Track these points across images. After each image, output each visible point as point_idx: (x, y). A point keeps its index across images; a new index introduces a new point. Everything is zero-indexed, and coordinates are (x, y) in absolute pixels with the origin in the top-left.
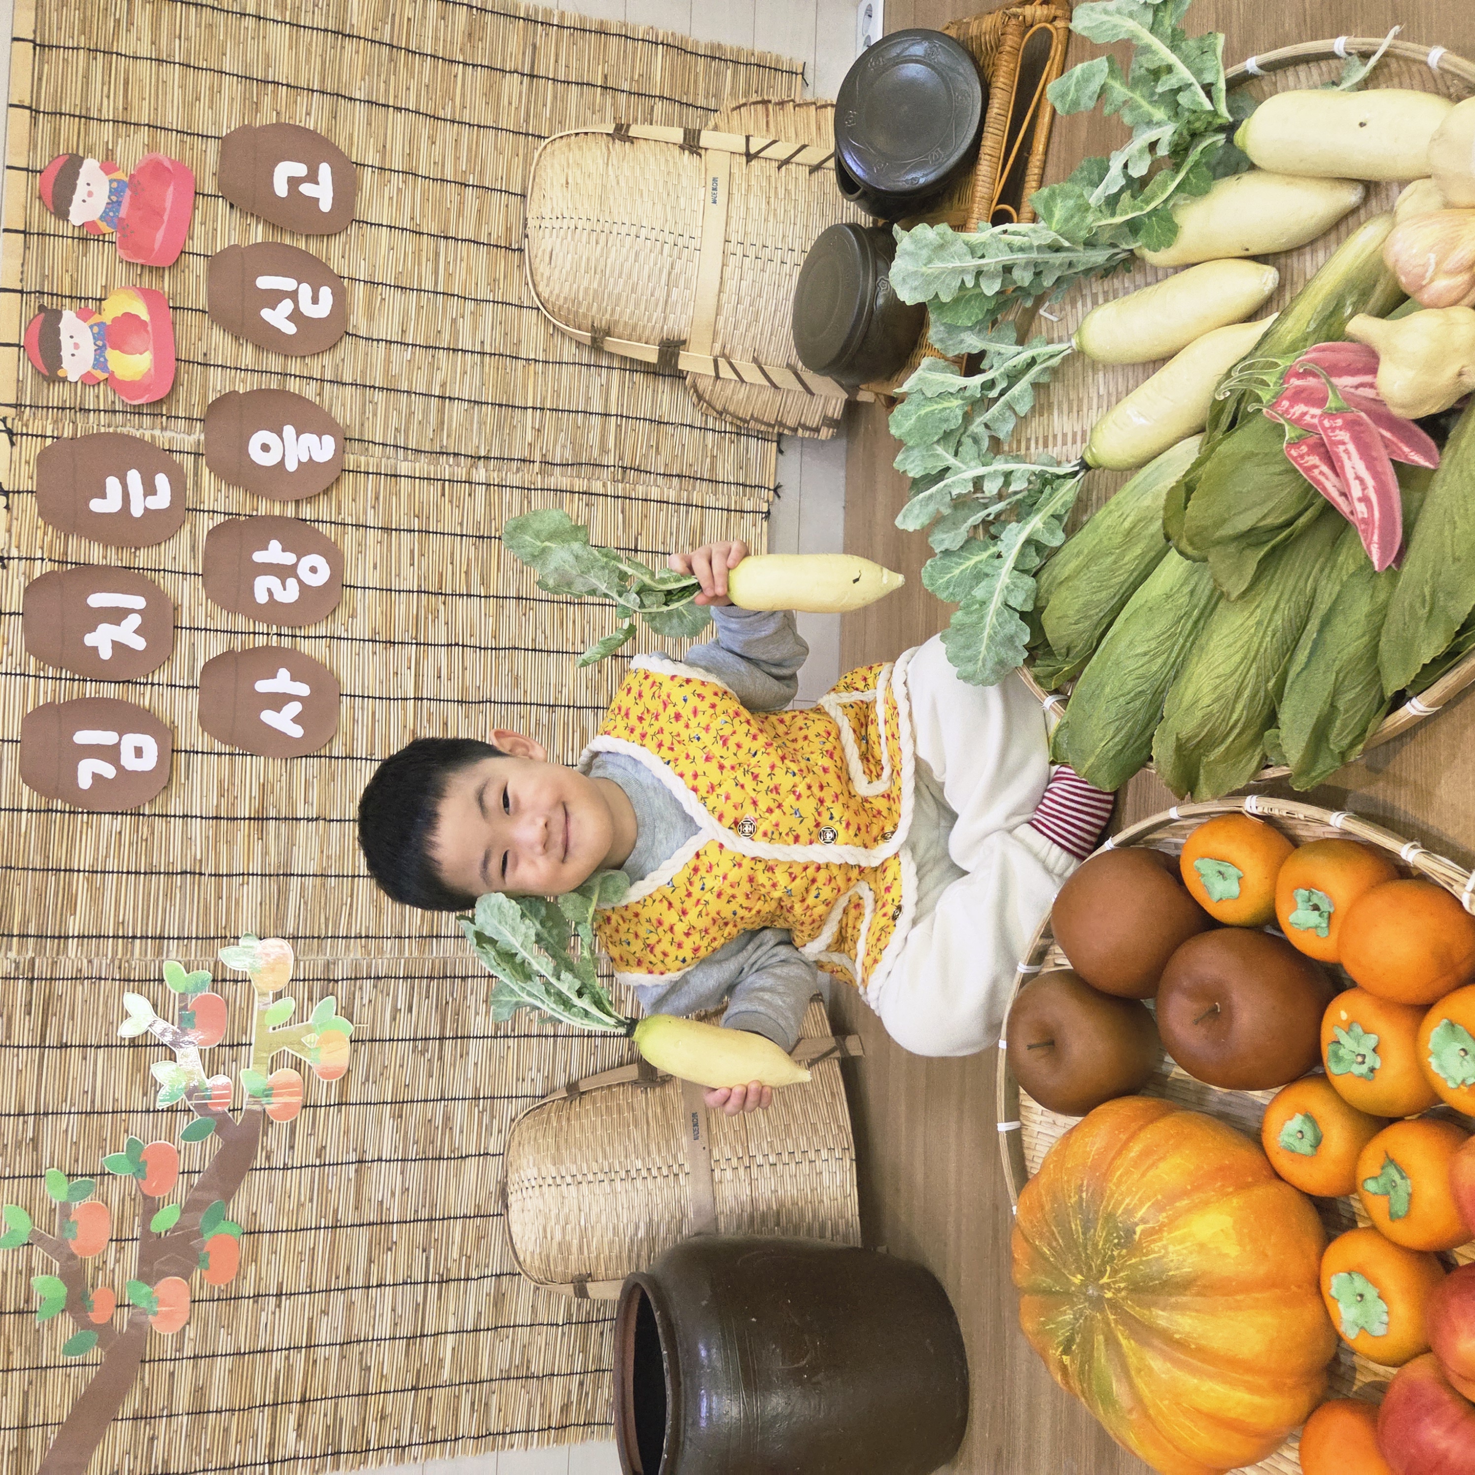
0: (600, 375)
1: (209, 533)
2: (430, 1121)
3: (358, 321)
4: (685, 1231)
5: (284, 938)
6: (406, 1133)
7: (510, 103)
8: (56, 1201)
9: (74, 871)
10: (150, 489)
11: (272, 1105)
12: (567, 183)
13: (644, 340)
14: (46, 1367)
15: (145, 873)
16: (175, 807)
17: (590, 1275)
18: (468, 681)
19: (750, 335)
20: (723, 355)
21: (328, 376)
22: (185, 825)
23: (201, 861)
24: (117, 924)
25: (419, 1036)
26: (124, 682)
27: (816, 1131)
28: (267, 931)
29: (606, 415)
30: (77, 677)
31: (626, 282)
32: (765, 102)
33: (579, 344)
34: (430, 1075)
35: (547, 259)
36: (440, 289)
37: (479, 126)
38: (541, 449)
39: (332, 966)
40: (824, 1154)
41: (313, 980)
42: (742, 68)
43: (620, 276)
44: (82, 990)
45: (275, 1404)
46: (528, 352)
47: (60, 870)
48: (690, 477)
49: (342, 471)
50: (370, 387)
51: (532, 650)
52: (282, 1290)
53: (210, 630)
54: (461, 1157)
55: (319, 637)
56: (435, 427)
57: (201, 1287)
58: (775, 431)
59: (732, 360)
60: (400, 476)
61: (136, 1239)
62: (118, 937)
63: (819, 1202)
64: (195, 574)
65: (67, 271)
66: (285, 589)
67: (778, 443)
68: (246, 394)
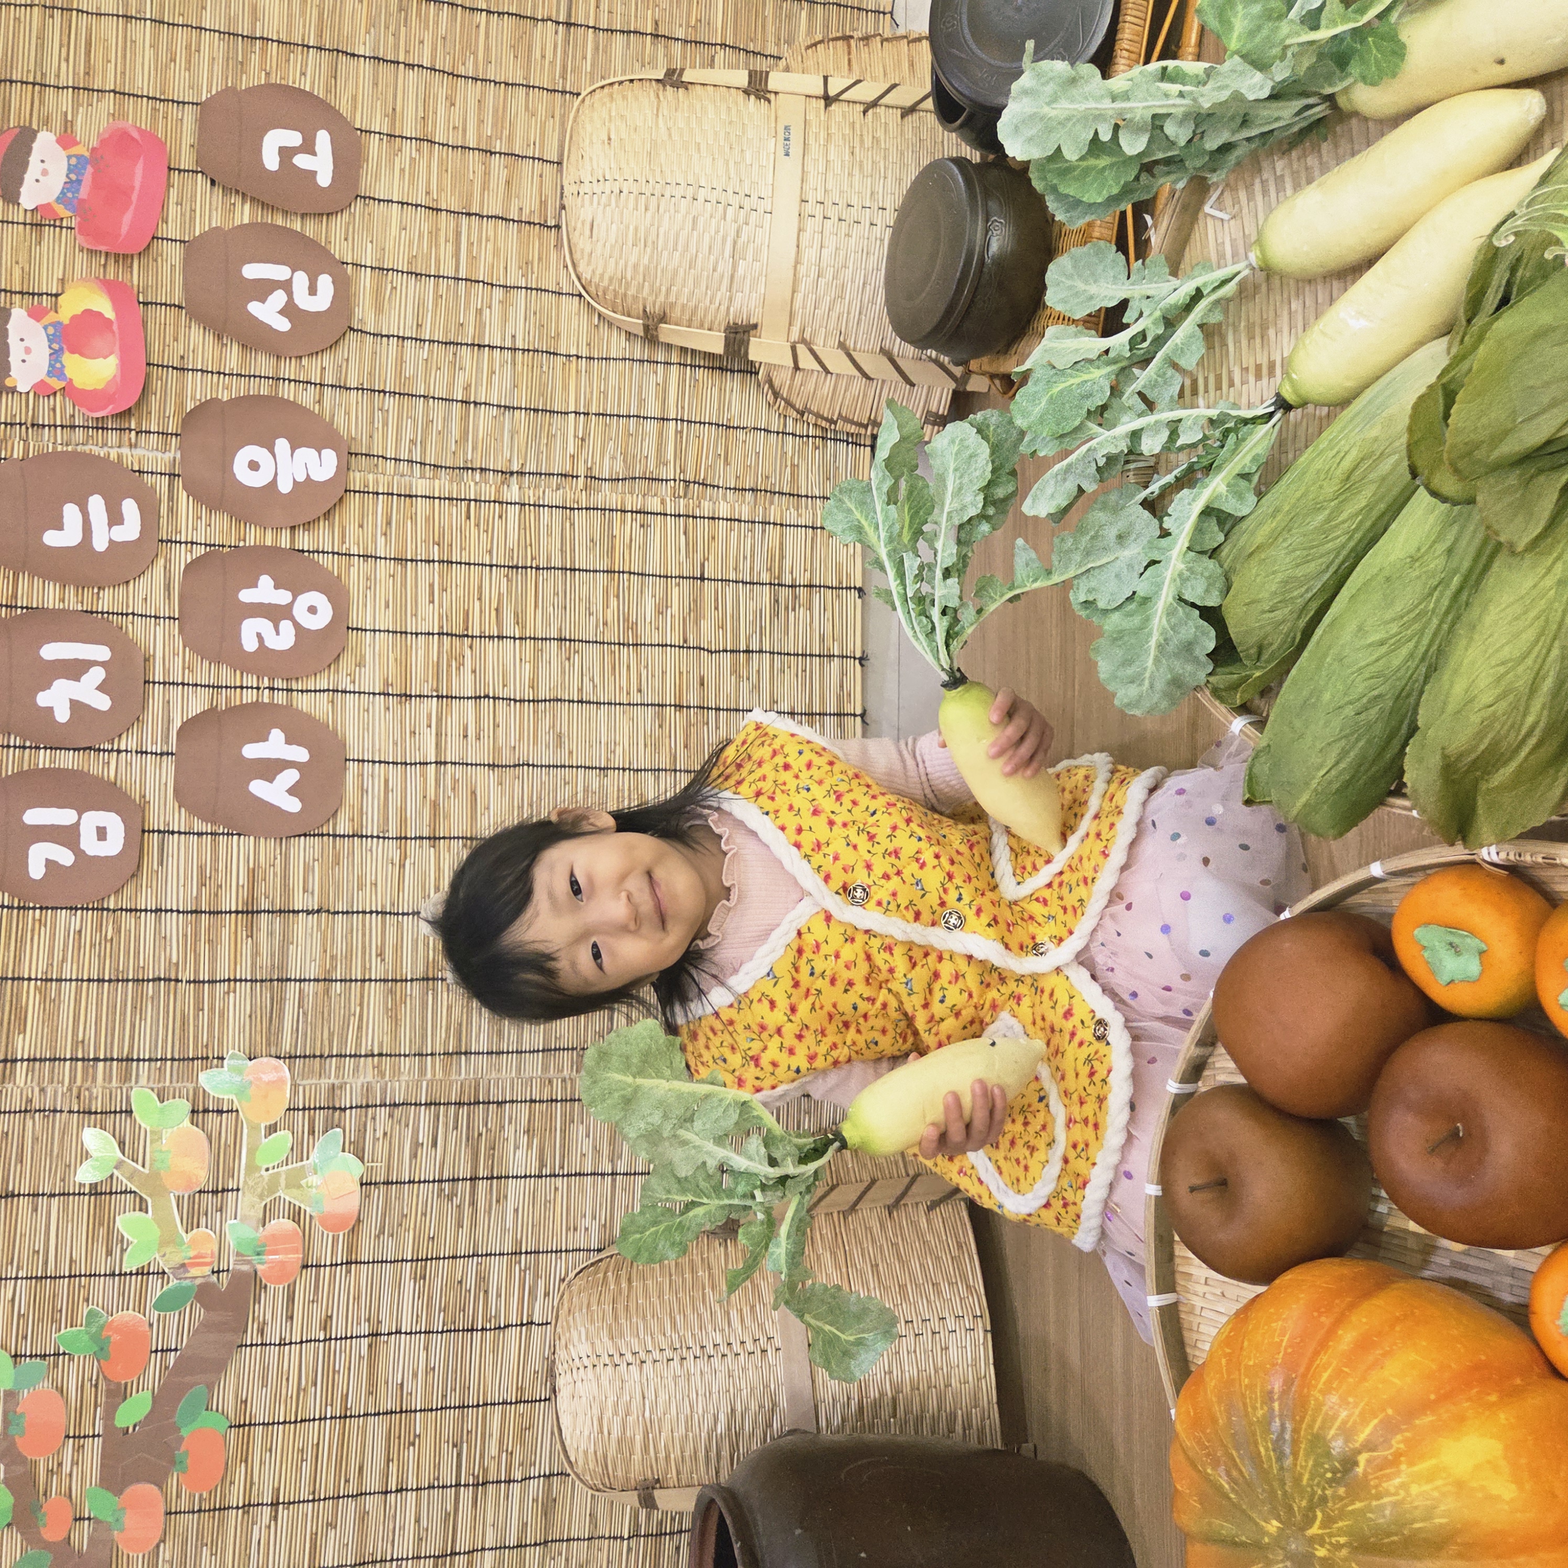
0: (656, 372)
1: (188, 567)
2: (460, 1282)
3: (363, 313)
4: (777, 1427)
5: (279, 1058)
6: (430, 1298)
7: (543, 57)
9: (23, 979)
10: (115, 518)
11: (264, 1265)
12: (609, 139)
13: (706, 326)
15: (110, 981)
16: (147, 900)
17: (658, 1481)
18: (501, 741)
19: (834, 315)
20: (803, 341)
21: (329, 380)
22: (158, 921)
23: (177, 964)
24: (76, 1043)
25: (445, 1177)
26: (84, 749)
27: (939, 1293)
28: (259, 1048)
29: (663, 419)
30: (28, 744)
31: (682, 255)
32: (847, 38)
33: (629, 334)
34: (460, 1225)
35: (588, 232)
36: (462, 274)
37: (507, 84)
38: (586, 462)
39: (338, 1092)
40: (951, 1323)
41: (315, 1109)
42: (819, 8)
43: (675, 249)
44: (33, 1125)
46: (568, 347)
48: (766, 491)
49: (346, 491)
50: (379, 392)
51: (578, 702)
52: (278, 1498)
53: (188, 685)
54: (499, 1328)
55: (320, 691)
56: (458, 438)
57: (178, 1496)
58: (869, 433)
59: (815, 347)
60: (416, 496)
61: (99, 1436)
62: (77, 1060)
63: (946, 1386)
64: (169, 618)
65: (17, 263)
66: (278, 633)
67: (873, 447)
68: (231, 401)
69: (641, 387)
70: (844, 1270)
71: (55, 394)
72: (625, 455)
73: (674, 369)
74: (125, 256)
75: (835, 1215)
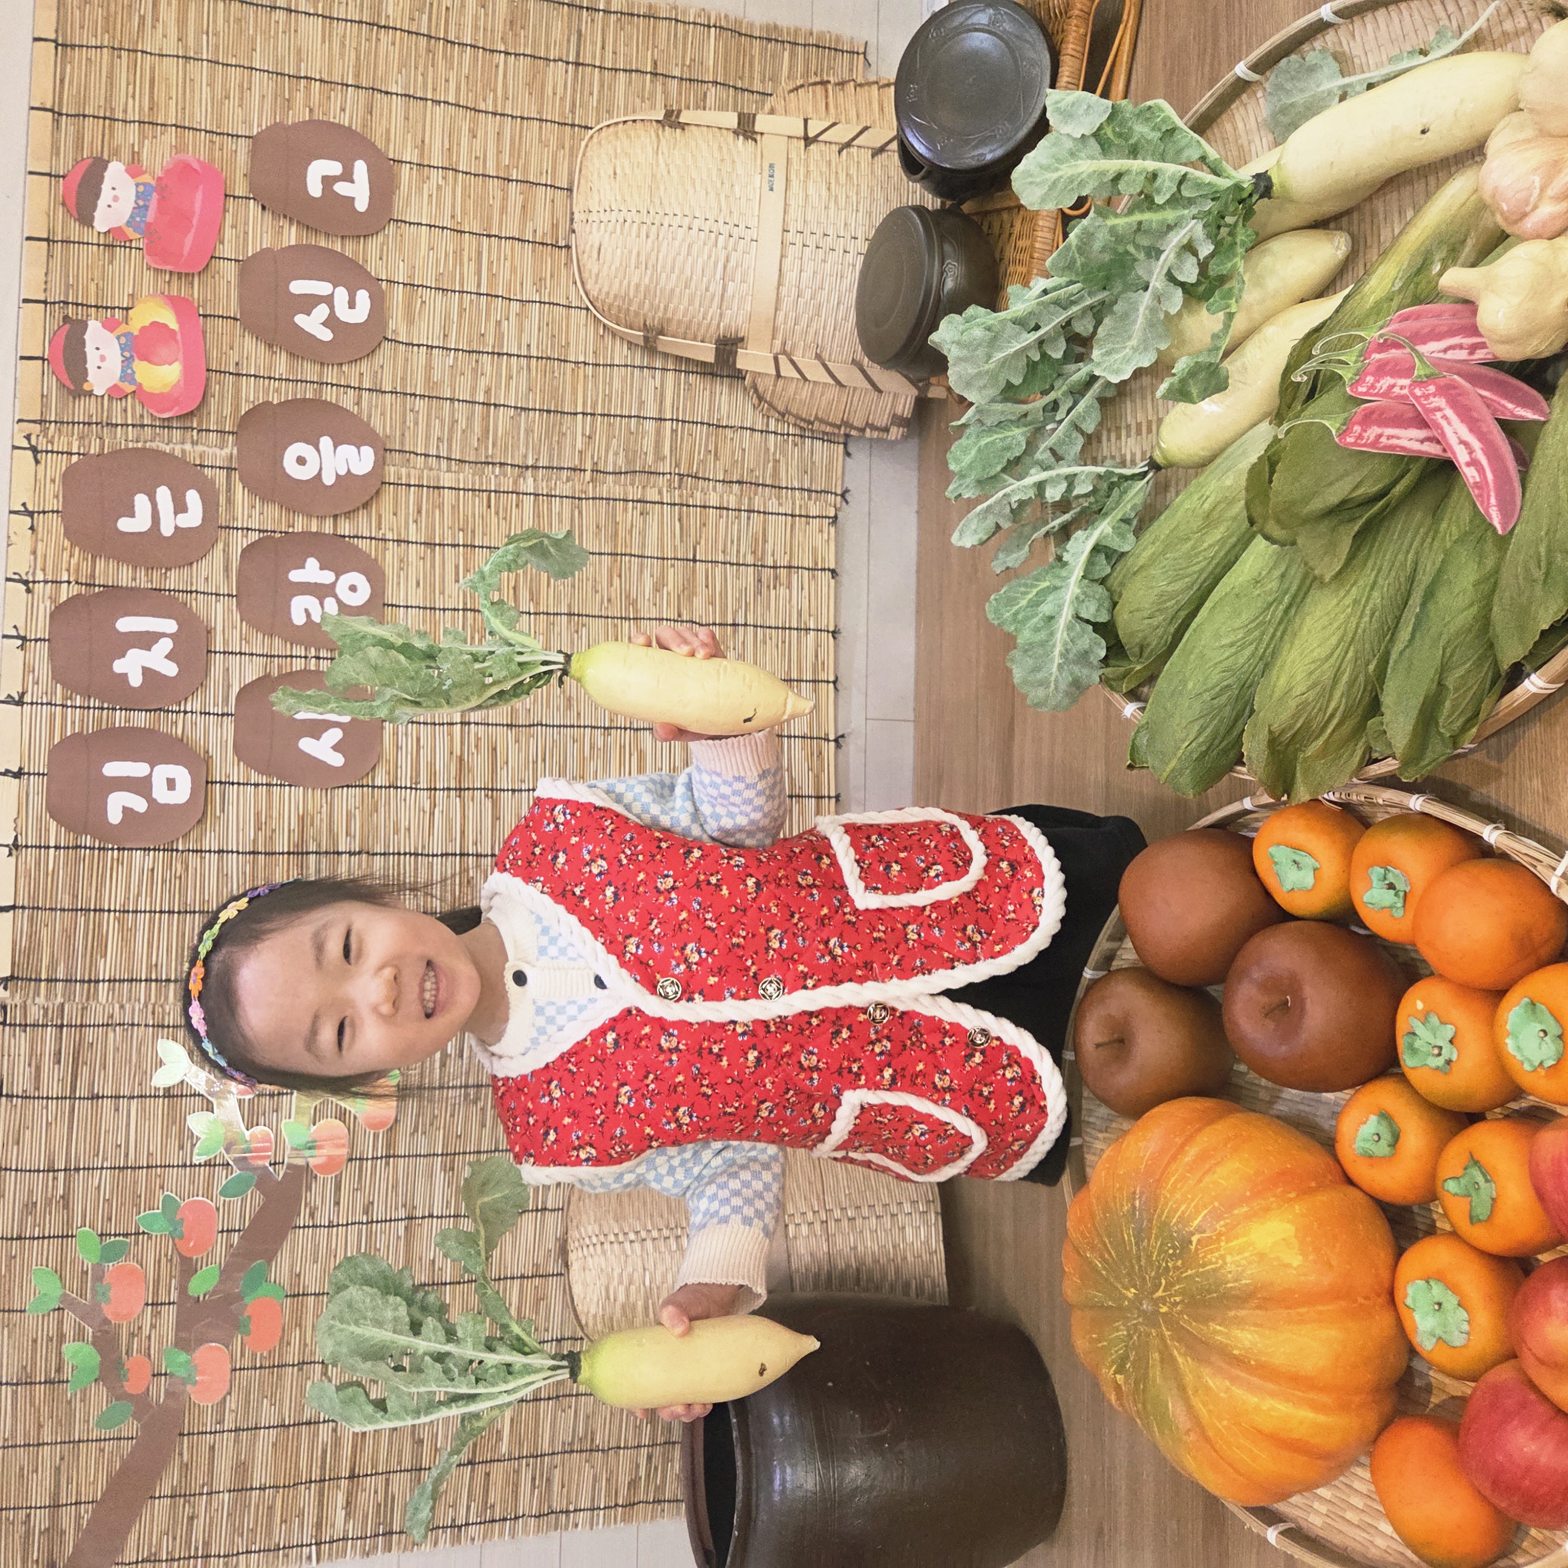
0: (654, 378)
1: (244, 551)
3: (397, 325)
7: (554, 94)
8: (88, 1263)
9: (104, 911)
10: (180, 507)
11: (316, 1159)
12: (615, 174)
13: (699, 338)
14: (79, 1441)
15: (179, 912)
16: (211, 842)
19: (812, 331)
20: (784, 352)
21: (366, 385)
22: (220, 861)
24: (150, 966)
25: (471, 1082)
26: (155, 710)
29: (660, 419)
30: (105, 706)
31: (678, 278)
32: (824, 83)
33: (630, 343)
34: (483, 1125)
35: (595, 255)
36: (483, 290)
37: (522, 118)
38: (592, 456)
40: (904, 1207)
42: (800, 49)
43: (672, 272)
44: (114, 1037)
45: (322, 1481)
46: (577, 354)
47: (89, 910)
48: (751, 483)
49: (382, 483)
50: (411, 395)
53: (245, 654)
56: (480, 436)
57: (243, 1354)
58: (842, 432)
59: (795, 358)
60: (444, 488)
61: (173, 1303)
62: (151, 981)
63: (902, 1260)
64: (228, 595)
65: (92, 280)
66: (323, 608)
67: (845, 444)
68: (280, 404)
69: (640, 391)
72: (626, 451)
73: (670, 375)
74: (187, 275)
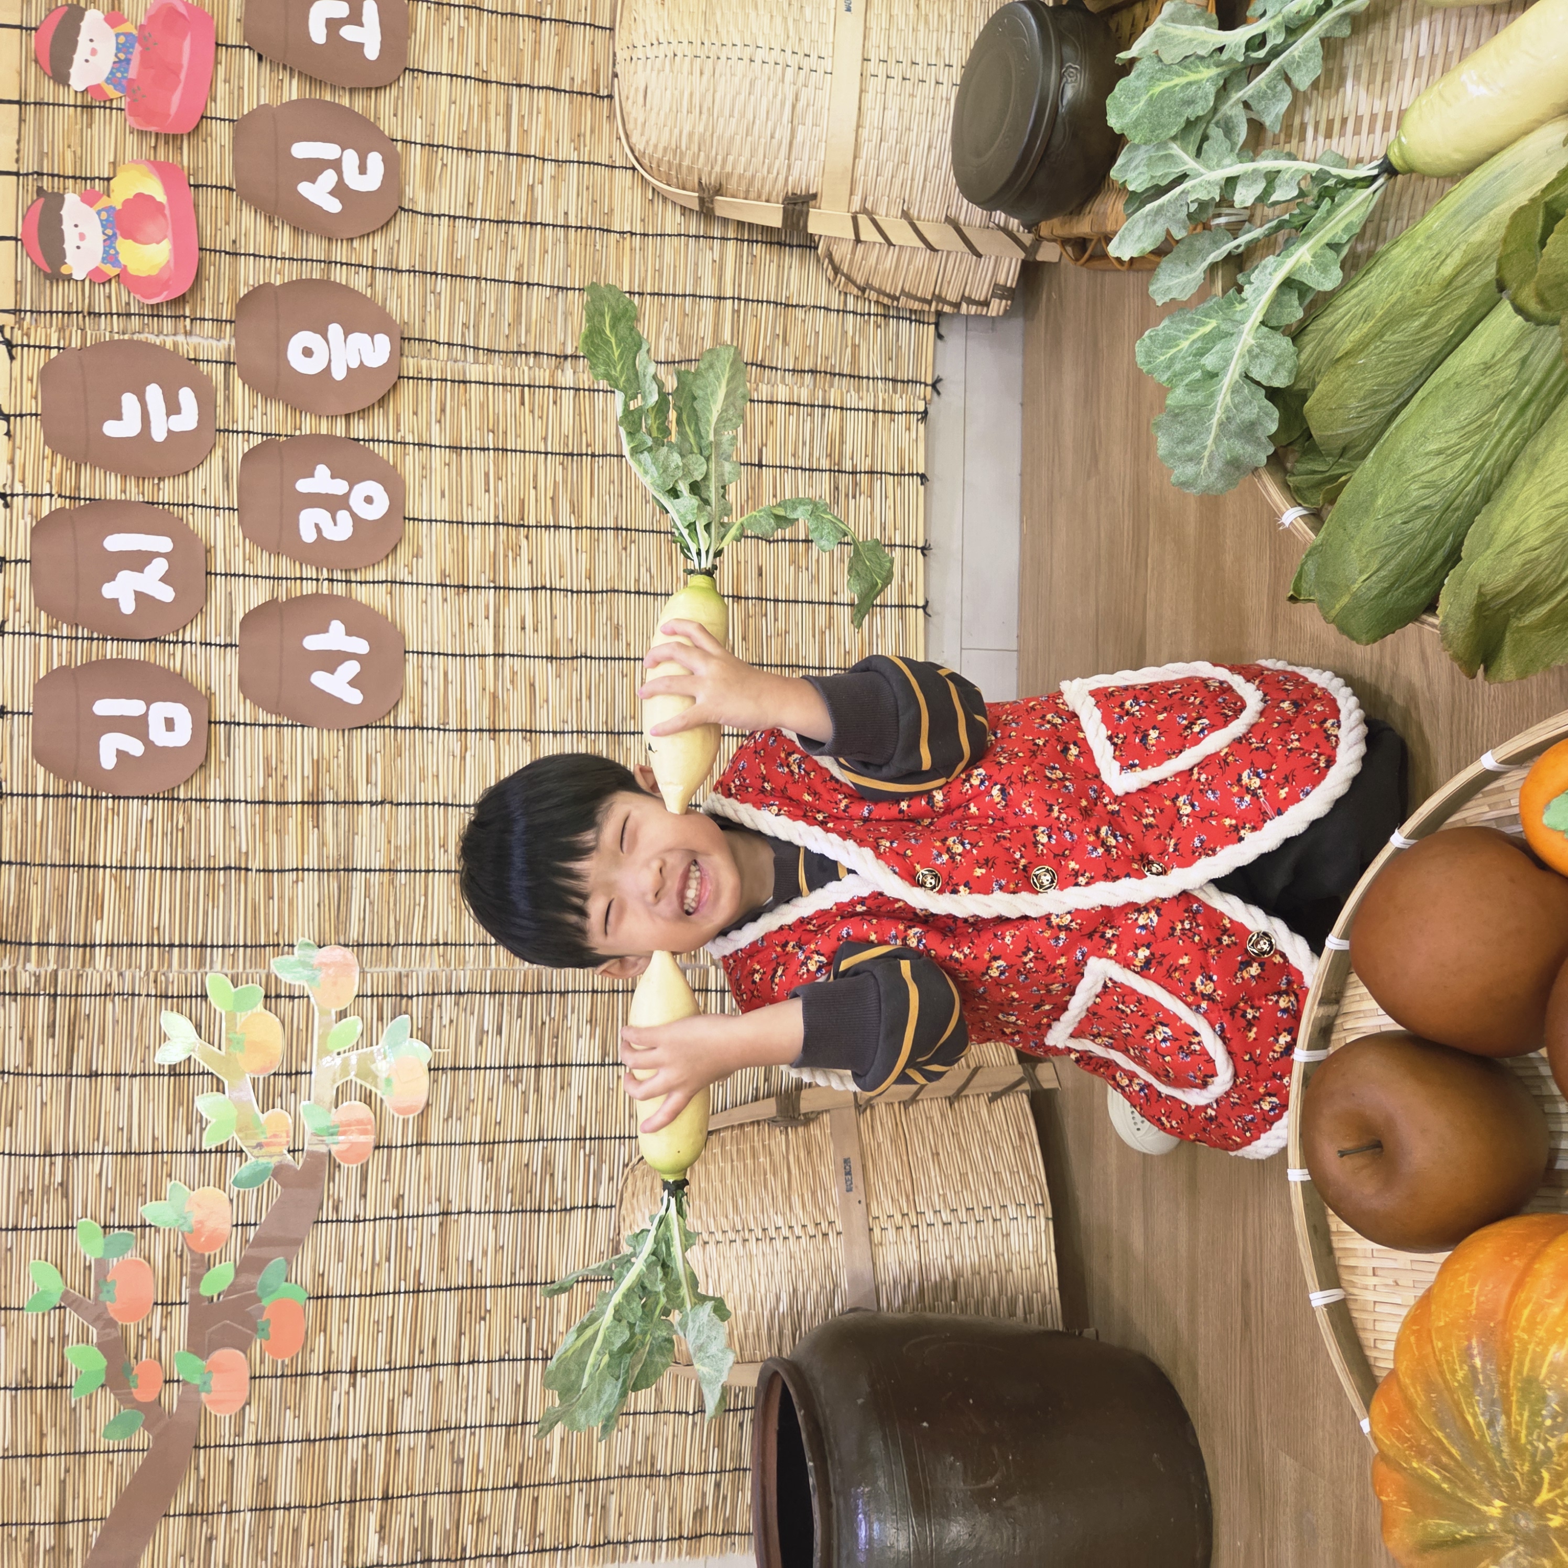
0: (712, 249)
1: (245, 457)
2: (527, 1165)
3: (414, 192)
4: (837, 1306)
5: (347, 946)
6: (498, 1180)
8: (91, 1258)
9: (99, 867)
10: (173, 408)
11: (337, 1145)
13: (764, 198)
14: (85, 1453)
15: (182, 869)
18: (559, 633)
19: (898, 182)
20: (865, 211)
21: (380, 263)
22: (226, 811)
23: (247, 853)
24: (151, 929)
25: (510, 1064)
26: (150, 641)
27: (1001, 1181)
28: (327, 937)
29: (720, 298)
30: (95, 635)
31: (739, 123)
33: (683, 208)
34: (525, 1111)
35: (641, 101)
36: (513, 149)
39: (404, 980)
40: (1012, 1211)
41: (383, 996)
43: (731, 116)
44: (113, 1008)
45: (353, 1501)
46: (622, 223)
47: (83, 866)
48: (826, 373)
49: (399, 377)
50: (431, 274)
51: (635, 593)
52: (356, 1367)
53: (249, 576)
54: (566, 1209)
55: (378, 582)
56: (511, 320)
57: (262, 1361)
58: (933, 309)
59: (876, 217)
60: (470, 382)
61: (185, 1303)
62: (153, 945)
63: (1007, 1271)
64: (229, 509)
65: (69, 146)
66: (335, 524)
67: (937, 325)
68: (284, 285)
69: (696, 264)
70: (905, 1158)
71: (110, 281)
72: (680, 335)
73: (731, 245)
75: (896, 1106)
